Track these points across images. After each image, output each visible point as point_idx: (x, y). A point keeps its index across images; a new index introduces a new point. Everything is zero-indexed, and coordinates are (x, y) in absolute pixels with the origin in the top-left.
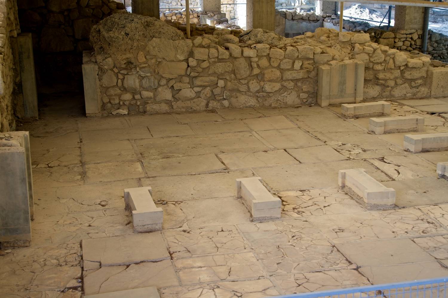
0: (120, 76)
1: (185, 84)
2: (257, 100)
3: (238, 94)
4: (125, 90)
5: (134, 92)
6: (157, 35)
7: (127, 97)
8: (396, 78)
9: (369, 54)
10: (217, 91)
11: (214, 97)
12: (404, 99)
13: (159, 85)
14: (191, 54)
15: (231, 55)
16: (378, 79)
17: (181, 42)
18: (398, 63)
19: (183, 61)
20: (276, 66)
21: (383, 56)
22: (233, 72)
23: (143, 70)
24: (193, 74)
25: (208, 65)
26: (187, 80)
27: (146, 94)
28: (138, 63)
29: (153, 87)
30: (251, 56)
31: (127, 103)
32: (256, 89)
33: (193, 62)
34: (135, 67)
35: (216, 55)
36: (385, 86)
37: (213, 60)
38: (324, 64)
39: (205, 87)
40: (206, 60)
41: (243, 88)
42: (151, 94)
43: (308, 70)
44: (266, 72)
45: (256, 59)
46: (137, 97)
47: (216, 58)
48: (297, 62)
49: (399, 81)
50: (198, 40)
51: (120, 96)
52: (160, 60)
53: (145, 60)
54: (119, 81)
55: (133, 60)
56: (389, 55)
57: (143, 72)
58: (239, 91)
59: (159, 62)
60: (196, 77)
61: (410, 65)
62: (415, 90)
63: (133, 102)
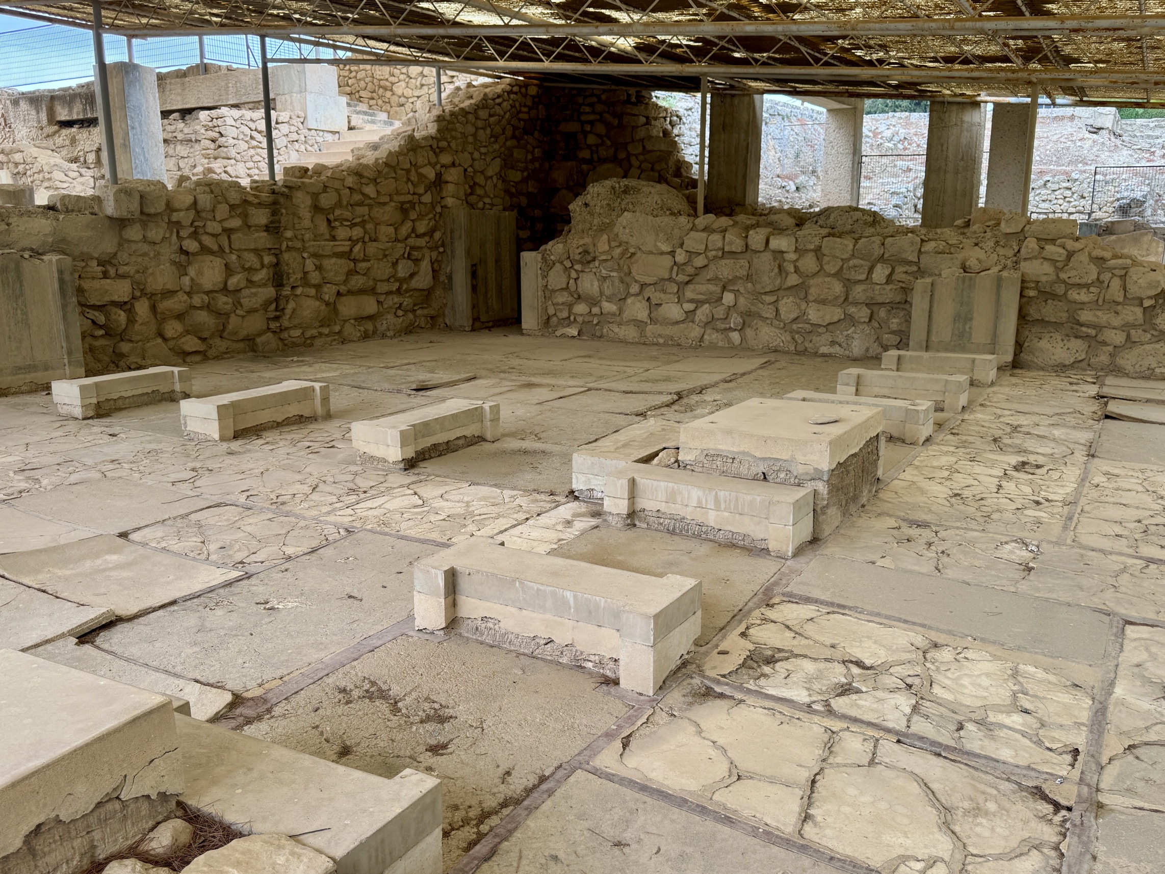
0: (574, 275)
1: (668, 296)
2: (793, 338)
4: (579, 297)
5: (593, 302)
6: (631, 206)
7: (581, 308)
8: (1128, 326)
9: (1054, 262)
10: (721, 313)
11: (710, 322)
13: (629, 294)
15: (747, 246)
16: (1079, 323)
18: (1134, 290)
19: (665, 253)
20: (832, 272)
21: (1093, 270)
22: (748, 277)
23: (605, 264)
24: (680, 278)
25: (705, 262)
26: (671, 287)
27: (607, 306)
28: (597, 253)
29: (619, 297)
30: (784, 249)
31: (580, 319)
32: (793, 316)
33: (681, 256)
34: (594, 260)
35: (720, 244)
36: (1096, 343)
37: (714, 253)
39: (701, 303)
40: (701, 253)
41: (769, 313)
42: (615, 308)
43: (904, 285)
44: (812, 282)
45: (794, 256)
46: (595, 310)
47: (719, 249)
48: (879, 266)
49: (1140, 336)
50: (705, 218)
51: (570, 306)
52: (633, 250)
53: (607, 248)
54: (572, 281)
55: (591, 249)
56: (1110, 270)
57: (605, 268)
58: (759, 316)
59: (631, 253)
60: (686, 283)
63: (588, 318)
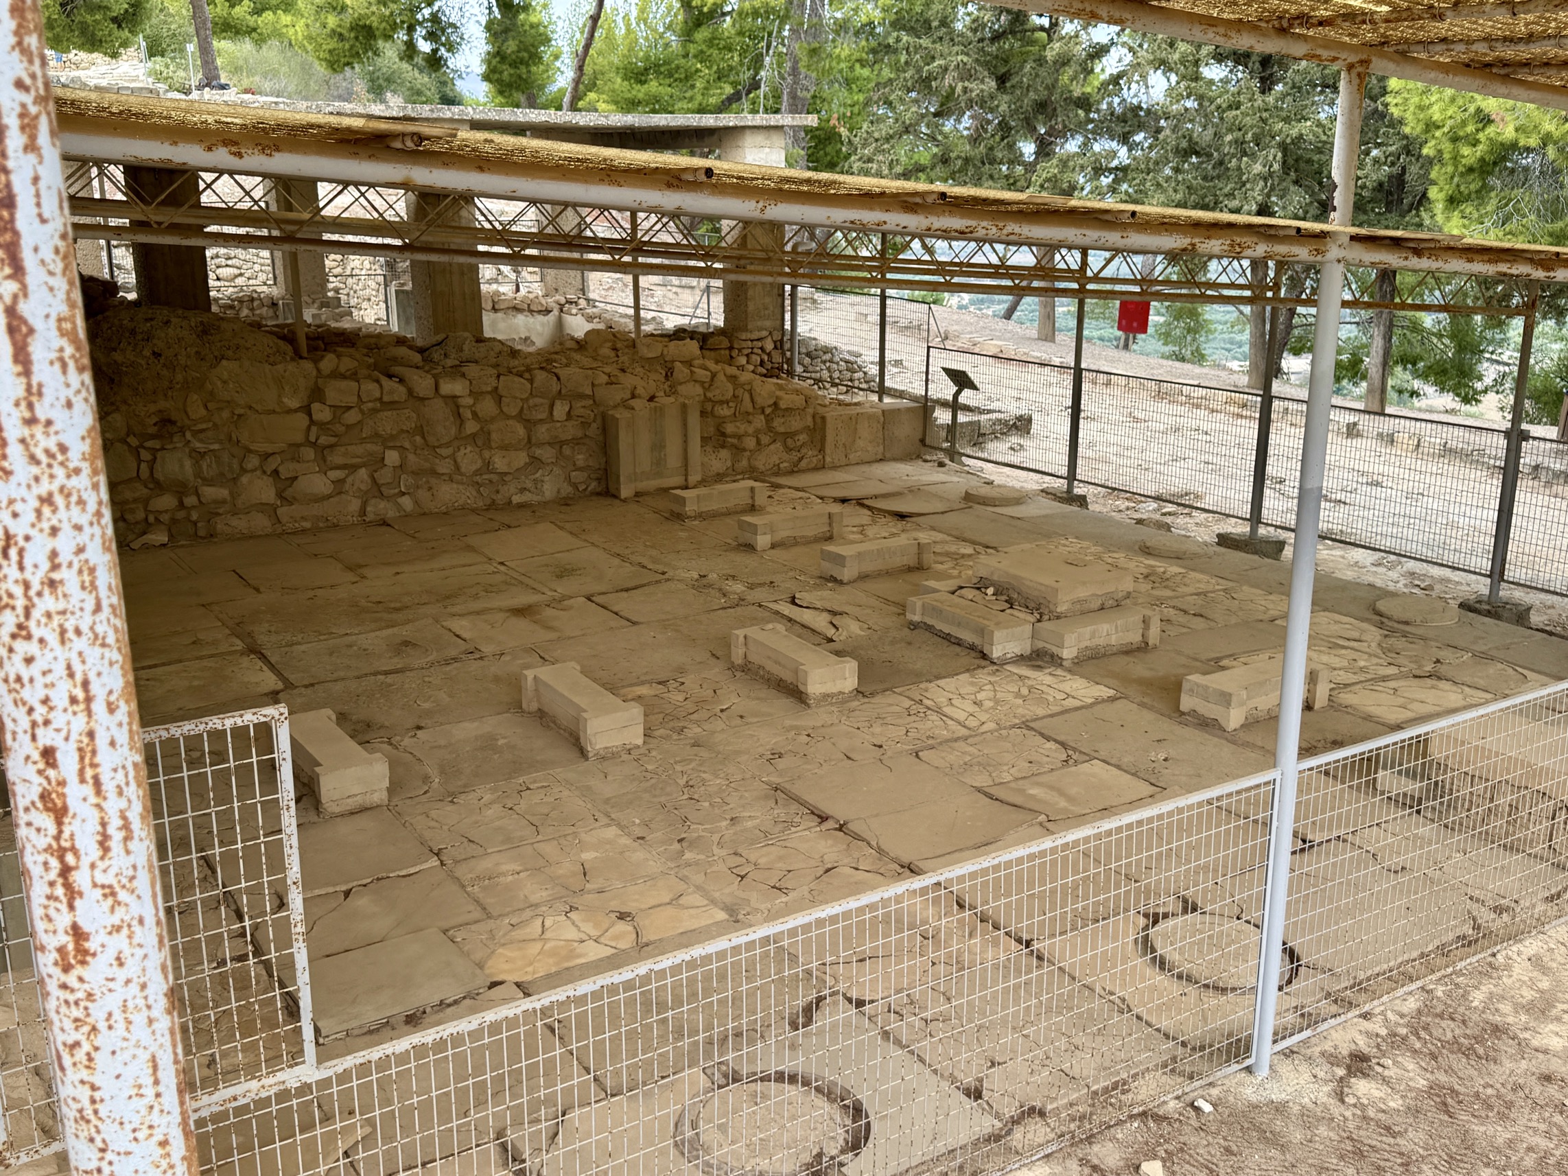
0: (146, 456)
1: (306, 465)
2: (479, 492)
3: (433, 481)
4: (158, 487)
5: (181, 490)
6: (230, 353)
7: (166, 502)
8: (757, 432)
9: (702, 383)
10: (385, 476)
11: (377, 490)
12: (777, 474)
13: (244, 470)
14: (317, 394)
15: (410, 392)
16: (723, 434)
17: (291, 367)
18: (760, 401)
19: (296, 411)
20: (513, 414)
21: (730, 387)
22: (420, 430)
23: (202, 436)
24: (323, 440)
25: (359, 417)
26: (309, 453)
27: (210, 492)
28: (187, 422)
29: (229, 476)
30: (458, 394)
31: (165, 518)
32: (474, 468)
33: (322, 413)
34: (182, 431)
35: (378, 395)
36: (738, 450)
37: (370, 405)
38: (615, 407)
39: (353, 468)
40: (351, 408)
41: (444, 467)
42: (224, 493)
43: (583, 420)
44: (492, 427)
45: (470, 401)
46: (190, 501)
47: (376, 400)
48: (558, 403)
49: (765, 439)
50: (328, 362)
51: (146, 502)
52: (241, 411)
53: (203, 412)
54: (143, 466)
55: (174, 416)
56: (742, 385)
57: (201, 441)
58: (434, 473)
59: (240, 416)
60: (331, 446)
61: (783, 405)
62: (795, 456)
63: (181, 515)
